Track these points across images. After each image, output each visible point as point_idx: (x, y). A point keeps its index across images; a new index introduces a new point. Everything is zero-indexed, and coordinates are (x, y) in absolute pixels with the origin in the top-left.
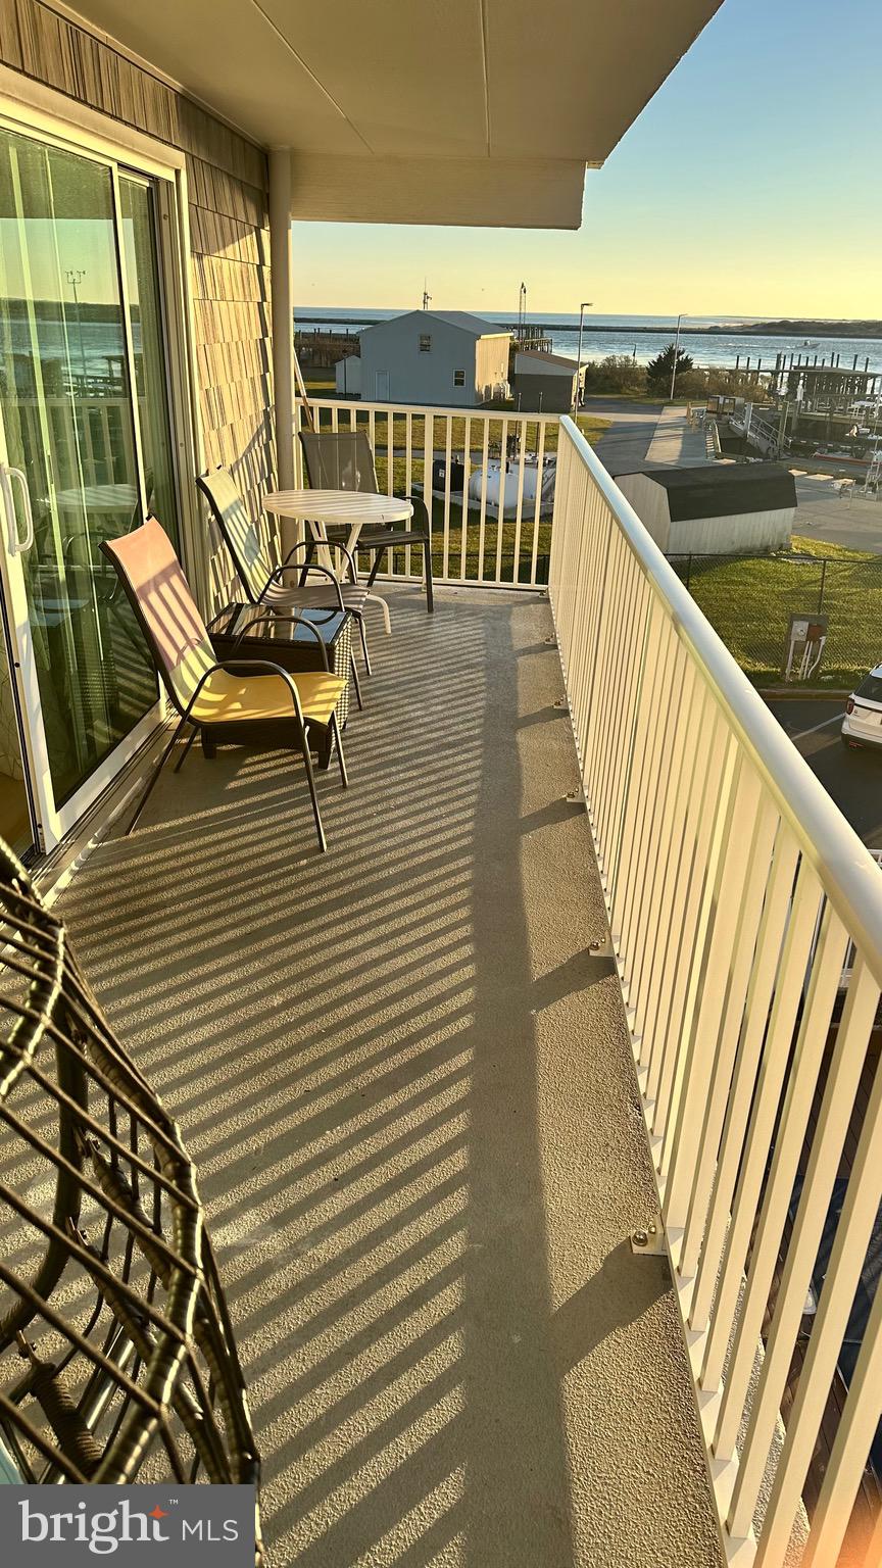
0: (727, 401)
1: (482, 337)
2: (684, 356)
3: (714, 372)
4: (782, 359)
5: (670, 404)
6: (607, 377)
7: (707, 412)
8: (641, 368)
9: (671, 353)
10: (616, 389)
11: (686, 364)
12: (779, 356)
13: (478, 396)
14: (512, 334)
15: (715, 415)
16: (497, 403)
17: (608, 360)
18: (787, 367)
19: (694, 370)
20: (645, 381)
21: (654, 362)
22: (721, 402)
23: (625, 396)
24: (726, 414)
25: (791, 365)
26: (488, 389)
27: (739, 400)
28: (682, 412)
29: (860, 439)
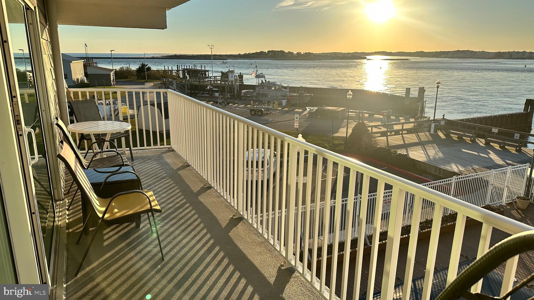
0: (166, 80)
1: (72, 62)
2: (148, 66)
3: (158, 71)
4: (179, 66)
5: (147, 82)
6: (122, 74)
7: (161, 84)
8: (133, 71)
9: (143, 65)
10: (126, 77)
11: (149, 69)
12: (177, 66)
13: (74, 82)
14: (84, 61)
15: (163, 85)
16: (81, 85)
17: (121, 68)
18: (181, 69)
19: (152, 71)
20: (136, 75)
21: (137, 68)
22: (164, 80)
23: (130, 80)
24: (167, 84)
25: (182, 69)
26: (78, 79)
27: (170, 80)
28: (152, 84)
29: (210, 90)
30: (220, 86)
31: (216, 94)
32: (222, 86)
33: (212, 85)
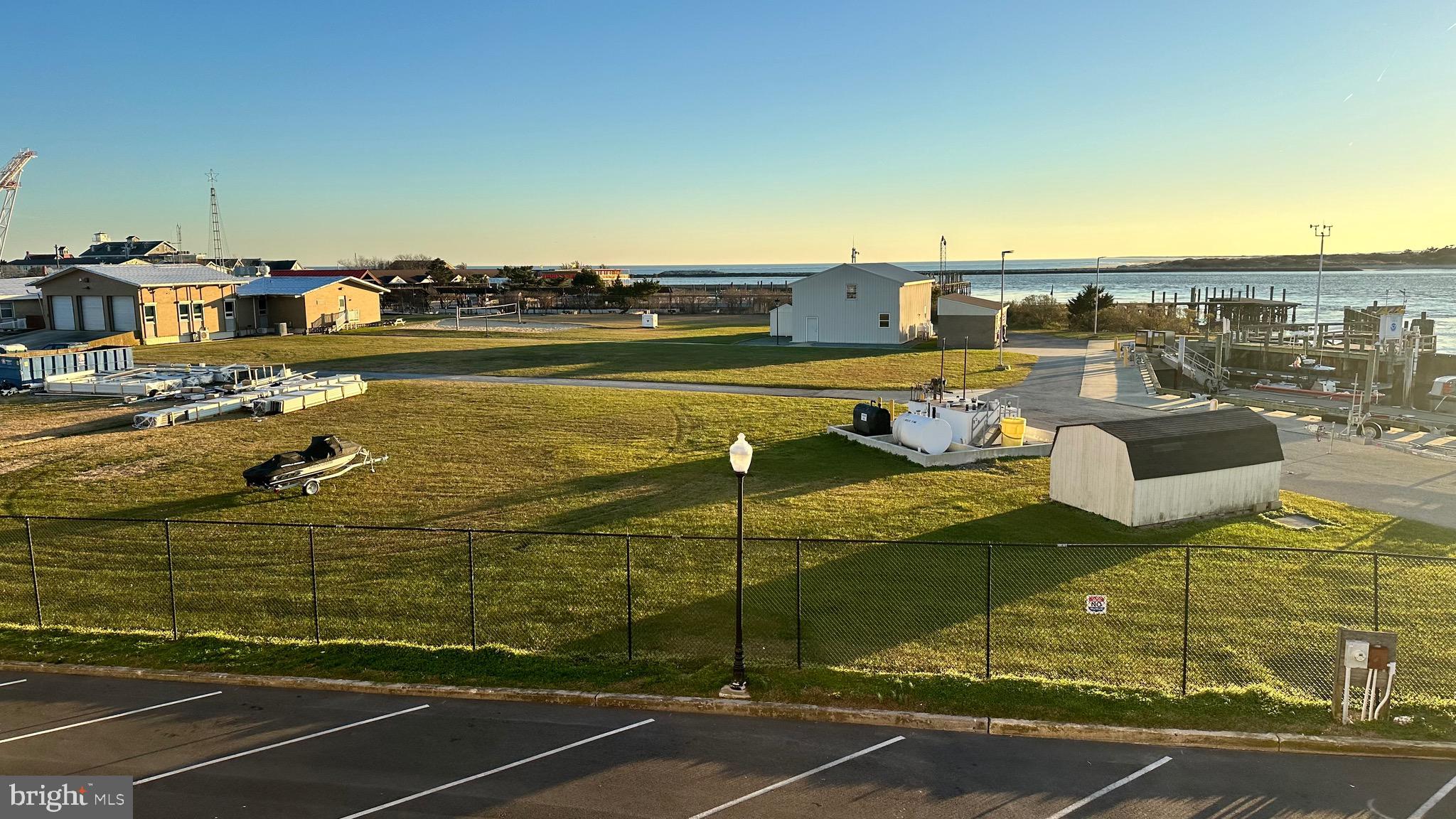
0: (1156, 335)
1: (905, 284)
2: (1104, 293)
3: (1132, 306)
4: (1197, 293)
5: (1094, 338)
6: (1027, 315)
7: (1137, 345)
8: (1060, 305)
9: (1091, 292)
10: (1038, 324)
11: (1107, 301)
12: (1193, 290)
13: (903, 336)
14: (934, 280)
15: (1145, 348)
16: (920, 344)
17: (1027, 299)
18: (1203, 299)
19: (1114, 305)
20: (1066, 317)
21: (1073, 300)
22: (1150, 335)
23: (1047, 331)
24: (1157, 347)
25: (1207, 298)
26: (912, 329)
27: (1169, 334)
28: (1110, 345)
29: (1305, 369)
30: (1341, 356)
31: (1324, 383)
32: (1351, 357)
33: (1310, 353)
